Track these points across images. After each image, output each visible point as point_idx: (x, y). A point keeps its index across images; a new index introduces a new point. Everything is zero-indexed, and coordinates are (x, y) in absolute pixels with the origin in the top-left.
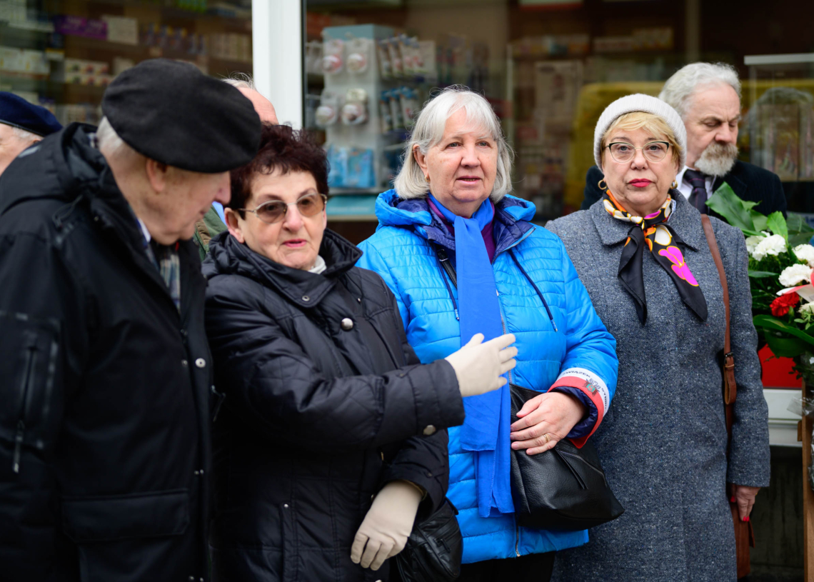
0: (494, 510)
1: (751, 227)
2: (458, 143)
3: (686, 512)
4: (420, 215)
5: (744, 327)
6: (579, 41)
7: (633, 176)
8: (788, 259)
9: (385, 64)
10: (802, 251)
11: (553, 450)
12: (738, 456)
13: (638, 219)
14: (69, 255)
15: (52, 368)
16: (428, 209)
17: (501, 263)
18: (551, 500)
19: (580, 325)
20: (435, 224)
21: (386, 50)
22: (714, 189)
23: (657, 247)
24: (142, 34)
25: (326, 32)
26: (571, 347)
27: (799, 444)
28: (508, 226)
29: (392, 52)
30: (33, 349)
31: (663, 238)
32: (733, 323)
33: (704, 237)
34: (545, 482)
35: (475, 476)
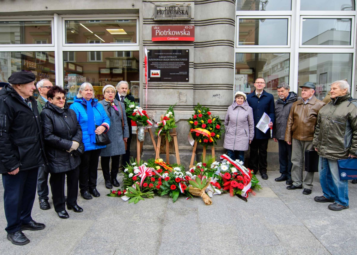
0: (93, 143)
1: (130, 104)
2: (87, 90)
3: (117, 141)
4: (81, 100)
5: (125, 116)
6: (110, 79)
7: (110, 96)
8: (135, 108)
9: (78, 80)
10: (137, 107)
11: (101, 134)
12: (125, 134)
13: (110, 102)
14: (7, 102)
15: (6, 119)
16: (82, 99)
17: (94, 107)
18: (102, 141)
19: (105, 117)
20: (83, 102)
21: (78, 78)
22: (125, 98)
23: (112, 105)
24: (38, 74)
25: (68, 75)
26: (104, 120)
27: (136, 133)
28: (94, 103)
29: (79, 78)
30: (2, 117)
31: (113, 104)
32: (123, 116)
33: (119, 104)
34: (101, 139)
35: (90, 138)
